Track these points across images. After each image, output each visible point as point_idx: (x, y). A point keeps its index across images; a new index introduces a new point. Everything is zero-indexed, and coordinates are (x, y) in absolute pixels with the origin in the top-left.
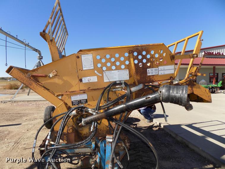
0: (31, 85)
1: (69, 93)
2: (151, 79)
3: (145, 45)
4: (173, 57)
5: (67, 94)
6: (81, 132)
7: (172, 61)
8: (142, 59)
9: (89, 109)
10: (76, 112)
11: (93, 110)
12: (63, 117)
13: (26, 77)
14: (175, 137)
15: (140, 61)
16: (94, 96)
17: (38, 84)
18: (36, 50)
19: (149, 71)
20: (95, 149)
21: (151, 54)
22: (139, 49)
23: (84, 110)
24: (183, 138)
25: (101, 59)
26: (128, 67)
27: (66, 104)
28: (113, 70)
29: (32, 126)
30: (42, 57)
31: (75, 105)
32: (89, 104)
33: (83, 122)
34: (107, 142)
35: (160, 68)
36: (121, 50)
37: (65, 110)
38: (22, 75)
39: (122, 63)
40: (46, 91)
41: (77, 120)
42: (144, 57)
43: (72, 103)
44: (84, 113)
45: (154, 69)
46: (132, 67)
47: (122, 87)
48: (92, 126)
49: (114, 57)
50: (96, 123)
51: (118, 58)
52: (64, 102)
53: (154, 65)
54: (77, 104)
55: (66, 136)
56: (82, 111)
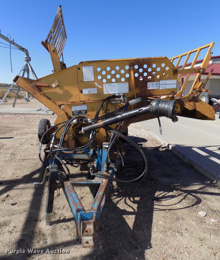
0: (35, 94)
1: (70, 104)
2: (150, 94)
3: (147, 58)
4: (175, 72)
5: (68, 105)
6: (80, 141)
7: (174, 75)
8: (143, 72)
9: (88, 119)
10: (77, 121)
11: (92, 120)
12: (65, 125)
13: (30, 86)
14: (182, 159)
15: (141, 74)
16: (93, 108)
17: (41, 93)
18: (23, 49)
19: (149, 85)
20: (93, 156)
21: (152, 68)
22: (140, 62)
23: (84, 119)
24: (189, 159)
25: (101, 71)
26: (128, 80)
27: (67, 114)
28: (113, 83)
29: (25, 140)
30: (30, 58)
31: (75, 115)
32: (88, 115)
33: (82, 130)
34: (104, 148)
35: (161, 82)
36: (122, 63)
37: (66, 119)
38: (27, 85)
39: (122, 76)
40: (49, 100)
41: (77, 129)
42: (145, 70)
43: (73, 113)
44: (84, 122)
45: (155, 83)
46: (132, 81)
47: (121, 100)
48: (91, 134)
49: (115, 70)
50: (94, 132)
51: (118, 70)
52: (65, 112)
53: (155, 79)
54: (78, 114)
55: (67, 144)
56: (82, 120)
